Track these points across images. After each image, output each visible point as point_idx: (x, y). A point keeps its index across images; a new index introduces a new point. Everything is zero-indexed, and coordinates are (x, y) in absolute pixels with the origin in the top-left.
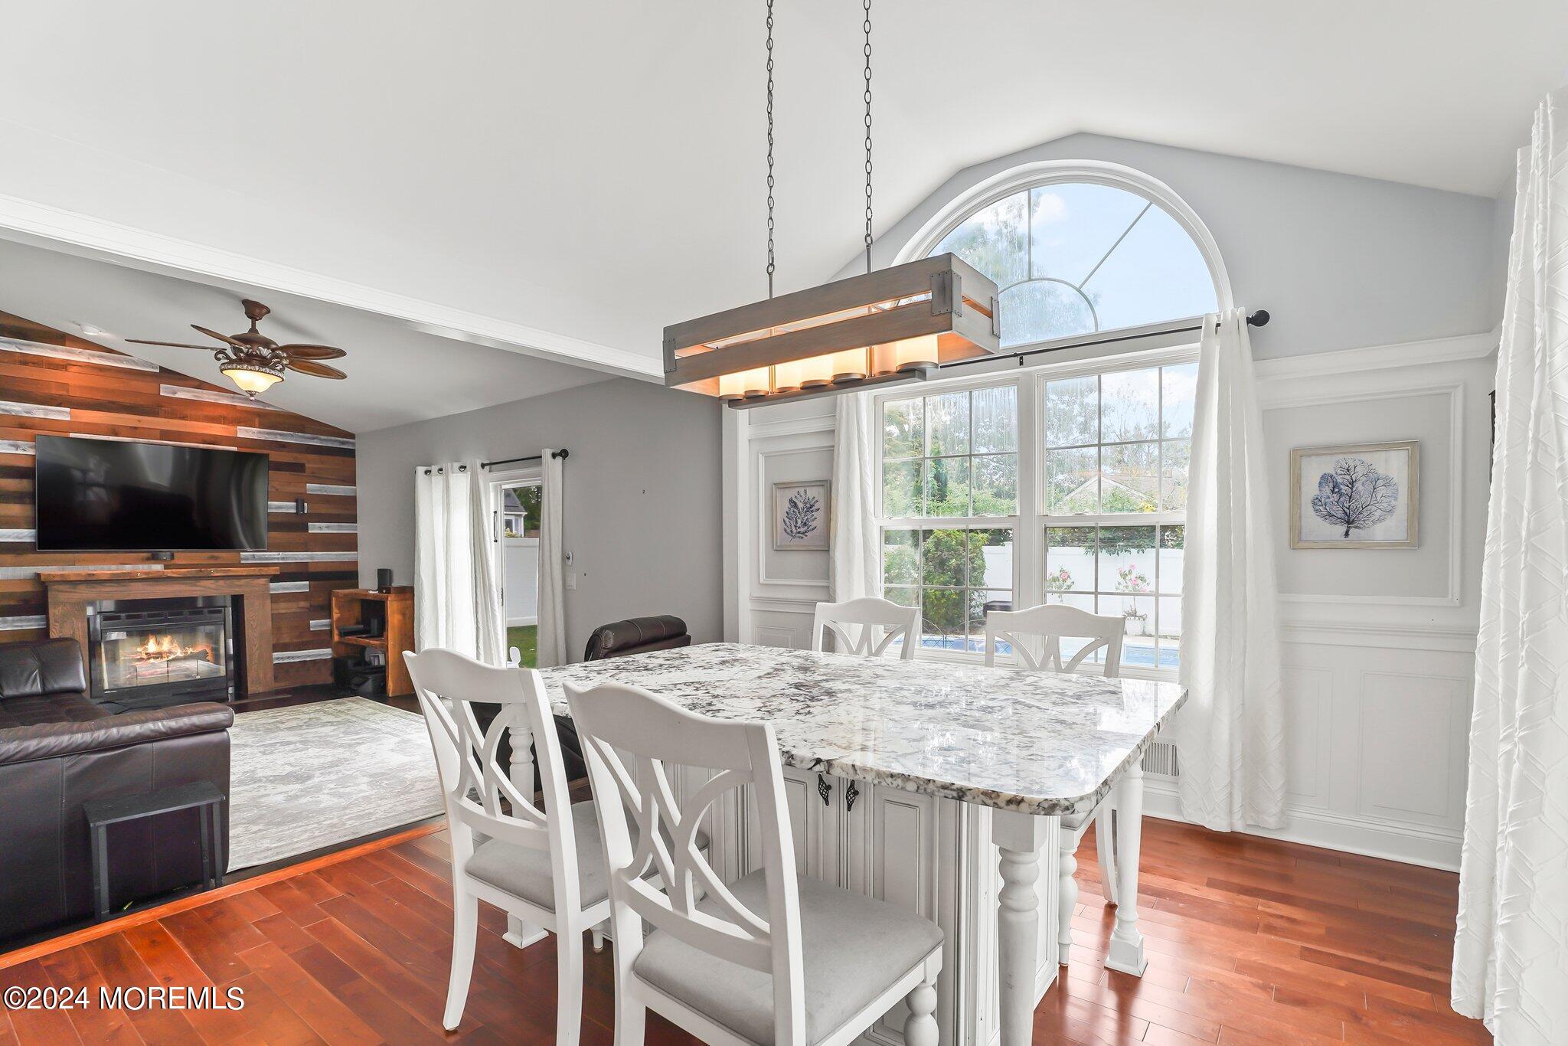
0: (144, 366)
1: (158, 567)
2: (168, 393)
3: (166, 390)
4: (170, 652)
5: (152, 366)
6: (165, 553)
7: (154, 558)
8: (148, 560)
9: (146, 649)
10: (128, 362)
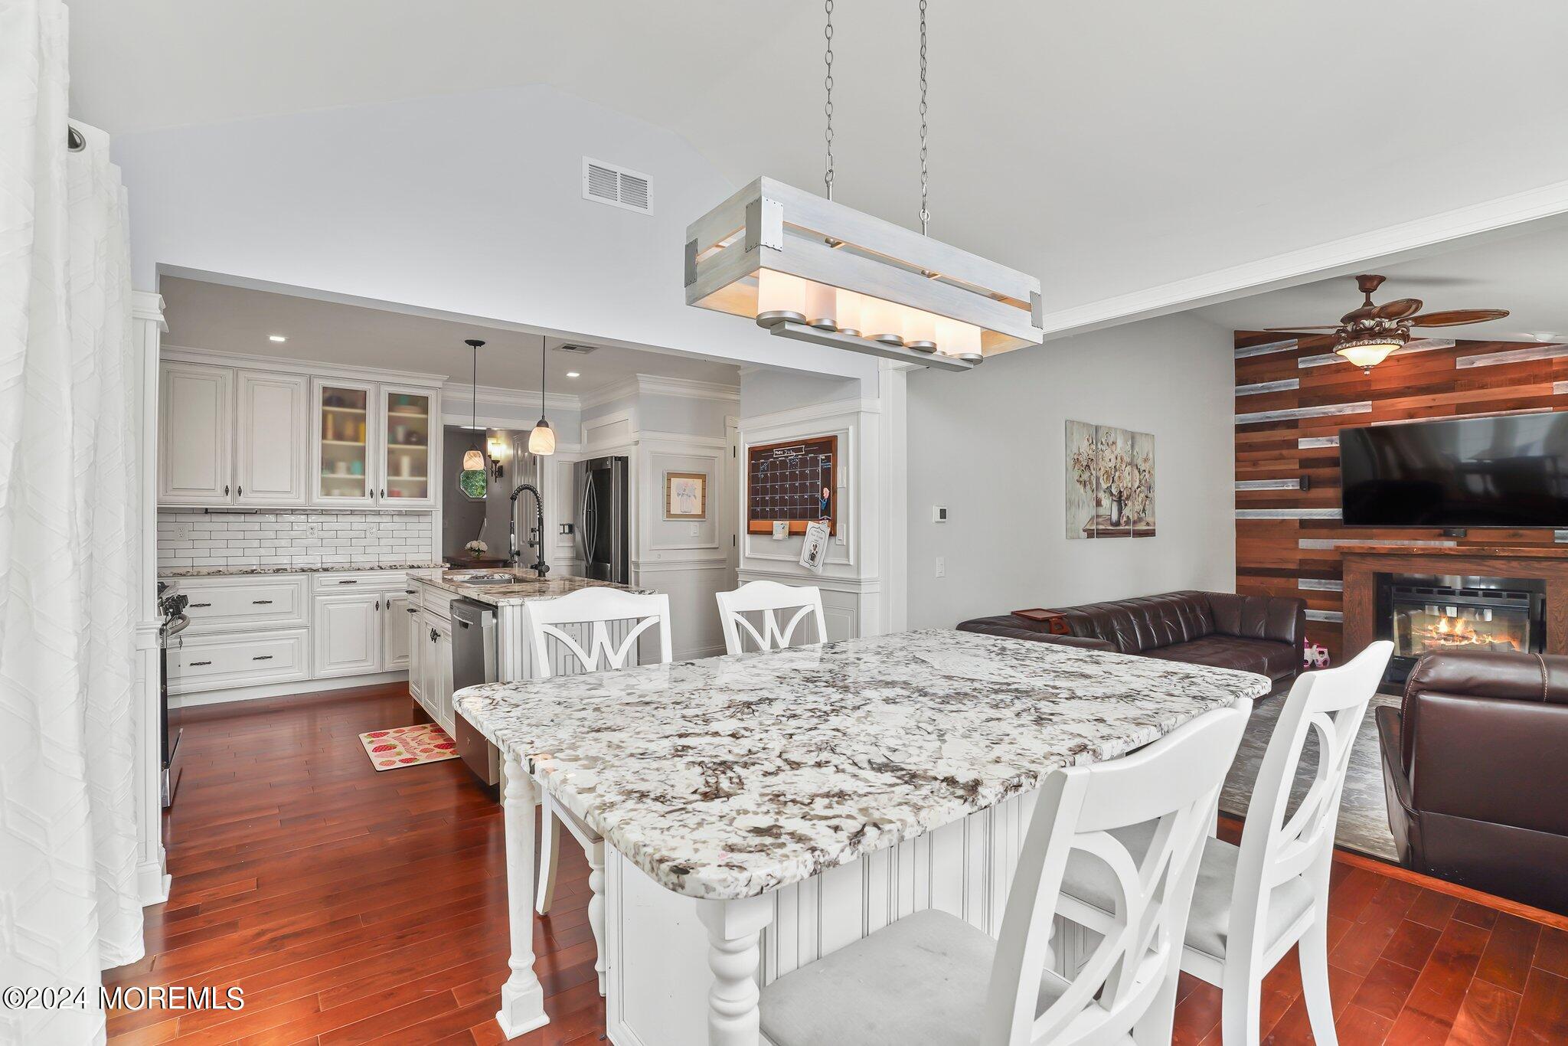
0: (1440, 345)
1: (1449, 544)
2: (1467, 364)
3: (1462, 363)
4: (1464, 638)
5: (1448, 342)
6: (1458, 530)
7: (1447, 535)
8: (1439, 536)
9: (1437, 628)
10: (1423, 345)
